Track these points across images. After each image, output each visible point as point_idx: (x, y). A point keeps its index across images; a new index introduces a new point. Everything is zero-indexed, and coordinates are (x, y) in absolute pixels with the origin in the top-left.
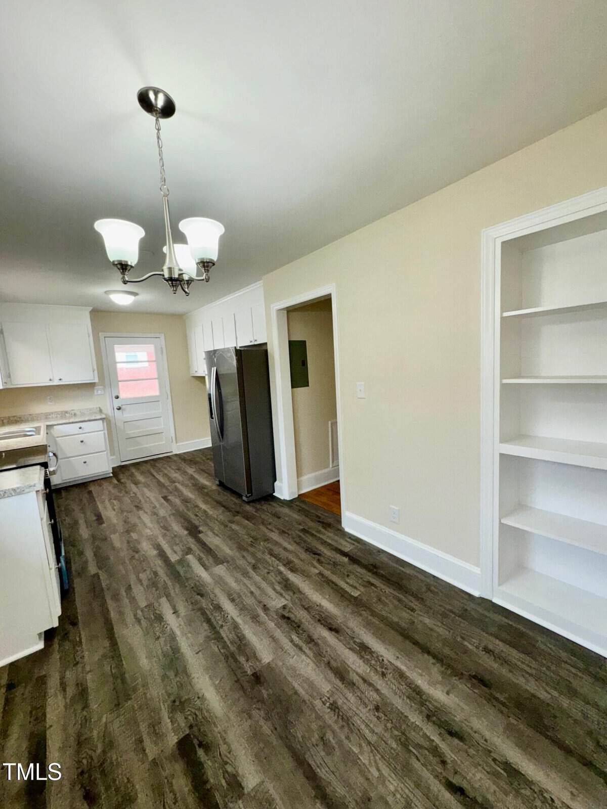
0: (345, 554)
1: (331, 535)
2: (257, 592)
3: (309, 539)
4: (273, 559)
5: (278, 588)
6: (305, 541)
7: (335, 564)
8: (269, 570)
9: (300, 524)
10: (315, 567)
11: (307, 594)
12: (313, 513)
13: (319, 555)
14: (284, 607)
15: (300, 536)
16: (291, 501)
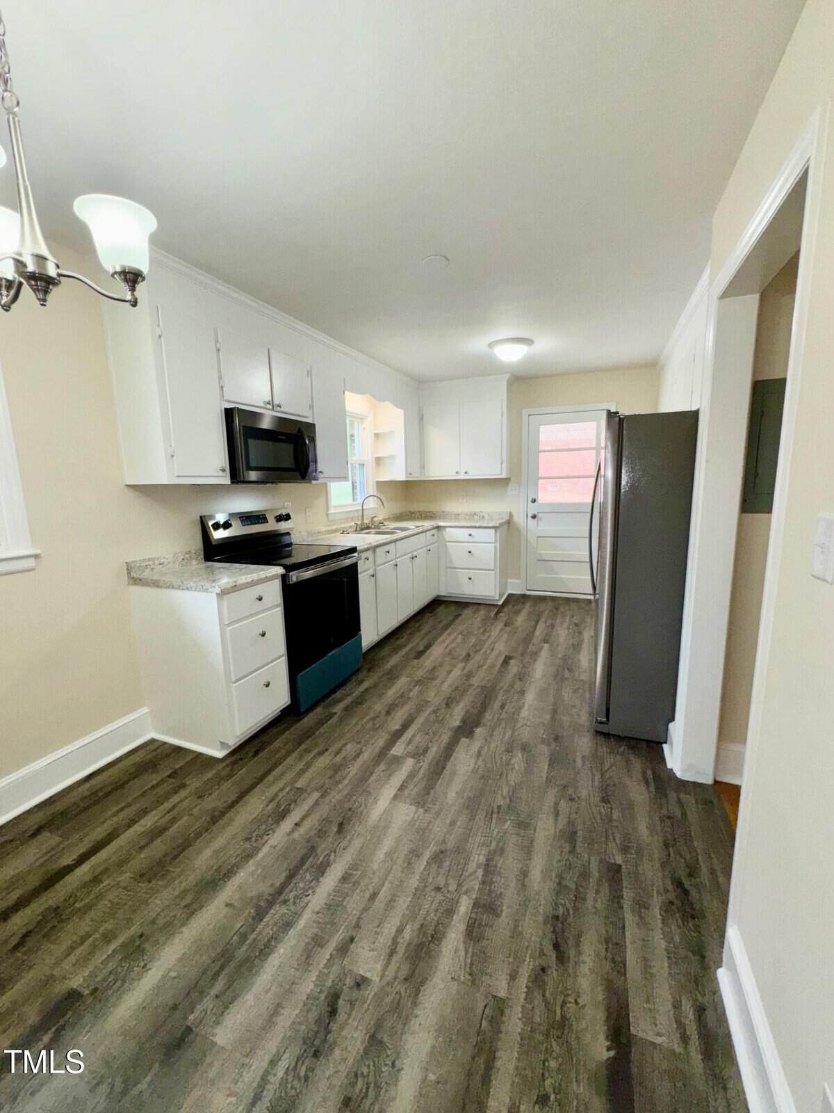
0: (619, 1033)
1: (659, 943)
2: (379, 904)
3: (596, 901)
4: (480, 873)
5: (408, 934)
6: (579, 898)
7: (560, 1027)
8: (447, 884)
9: (625, 850)
10: (513, 977)
11: (417, 1012)
12: (692, 850)
13: (562, 958)
14: (361, 983)
15: (585, 875)
16: (683, 785)
